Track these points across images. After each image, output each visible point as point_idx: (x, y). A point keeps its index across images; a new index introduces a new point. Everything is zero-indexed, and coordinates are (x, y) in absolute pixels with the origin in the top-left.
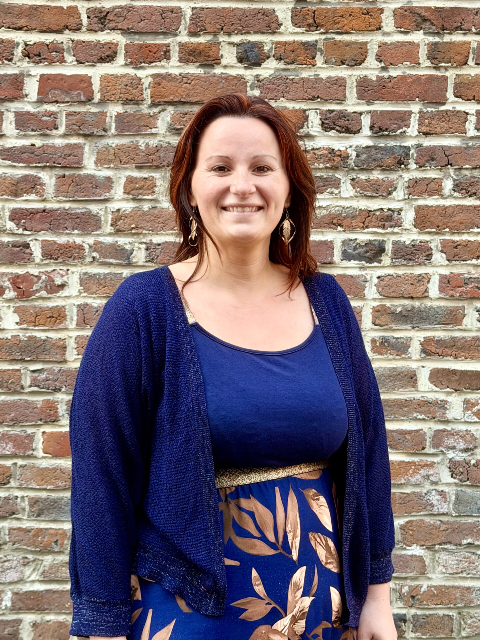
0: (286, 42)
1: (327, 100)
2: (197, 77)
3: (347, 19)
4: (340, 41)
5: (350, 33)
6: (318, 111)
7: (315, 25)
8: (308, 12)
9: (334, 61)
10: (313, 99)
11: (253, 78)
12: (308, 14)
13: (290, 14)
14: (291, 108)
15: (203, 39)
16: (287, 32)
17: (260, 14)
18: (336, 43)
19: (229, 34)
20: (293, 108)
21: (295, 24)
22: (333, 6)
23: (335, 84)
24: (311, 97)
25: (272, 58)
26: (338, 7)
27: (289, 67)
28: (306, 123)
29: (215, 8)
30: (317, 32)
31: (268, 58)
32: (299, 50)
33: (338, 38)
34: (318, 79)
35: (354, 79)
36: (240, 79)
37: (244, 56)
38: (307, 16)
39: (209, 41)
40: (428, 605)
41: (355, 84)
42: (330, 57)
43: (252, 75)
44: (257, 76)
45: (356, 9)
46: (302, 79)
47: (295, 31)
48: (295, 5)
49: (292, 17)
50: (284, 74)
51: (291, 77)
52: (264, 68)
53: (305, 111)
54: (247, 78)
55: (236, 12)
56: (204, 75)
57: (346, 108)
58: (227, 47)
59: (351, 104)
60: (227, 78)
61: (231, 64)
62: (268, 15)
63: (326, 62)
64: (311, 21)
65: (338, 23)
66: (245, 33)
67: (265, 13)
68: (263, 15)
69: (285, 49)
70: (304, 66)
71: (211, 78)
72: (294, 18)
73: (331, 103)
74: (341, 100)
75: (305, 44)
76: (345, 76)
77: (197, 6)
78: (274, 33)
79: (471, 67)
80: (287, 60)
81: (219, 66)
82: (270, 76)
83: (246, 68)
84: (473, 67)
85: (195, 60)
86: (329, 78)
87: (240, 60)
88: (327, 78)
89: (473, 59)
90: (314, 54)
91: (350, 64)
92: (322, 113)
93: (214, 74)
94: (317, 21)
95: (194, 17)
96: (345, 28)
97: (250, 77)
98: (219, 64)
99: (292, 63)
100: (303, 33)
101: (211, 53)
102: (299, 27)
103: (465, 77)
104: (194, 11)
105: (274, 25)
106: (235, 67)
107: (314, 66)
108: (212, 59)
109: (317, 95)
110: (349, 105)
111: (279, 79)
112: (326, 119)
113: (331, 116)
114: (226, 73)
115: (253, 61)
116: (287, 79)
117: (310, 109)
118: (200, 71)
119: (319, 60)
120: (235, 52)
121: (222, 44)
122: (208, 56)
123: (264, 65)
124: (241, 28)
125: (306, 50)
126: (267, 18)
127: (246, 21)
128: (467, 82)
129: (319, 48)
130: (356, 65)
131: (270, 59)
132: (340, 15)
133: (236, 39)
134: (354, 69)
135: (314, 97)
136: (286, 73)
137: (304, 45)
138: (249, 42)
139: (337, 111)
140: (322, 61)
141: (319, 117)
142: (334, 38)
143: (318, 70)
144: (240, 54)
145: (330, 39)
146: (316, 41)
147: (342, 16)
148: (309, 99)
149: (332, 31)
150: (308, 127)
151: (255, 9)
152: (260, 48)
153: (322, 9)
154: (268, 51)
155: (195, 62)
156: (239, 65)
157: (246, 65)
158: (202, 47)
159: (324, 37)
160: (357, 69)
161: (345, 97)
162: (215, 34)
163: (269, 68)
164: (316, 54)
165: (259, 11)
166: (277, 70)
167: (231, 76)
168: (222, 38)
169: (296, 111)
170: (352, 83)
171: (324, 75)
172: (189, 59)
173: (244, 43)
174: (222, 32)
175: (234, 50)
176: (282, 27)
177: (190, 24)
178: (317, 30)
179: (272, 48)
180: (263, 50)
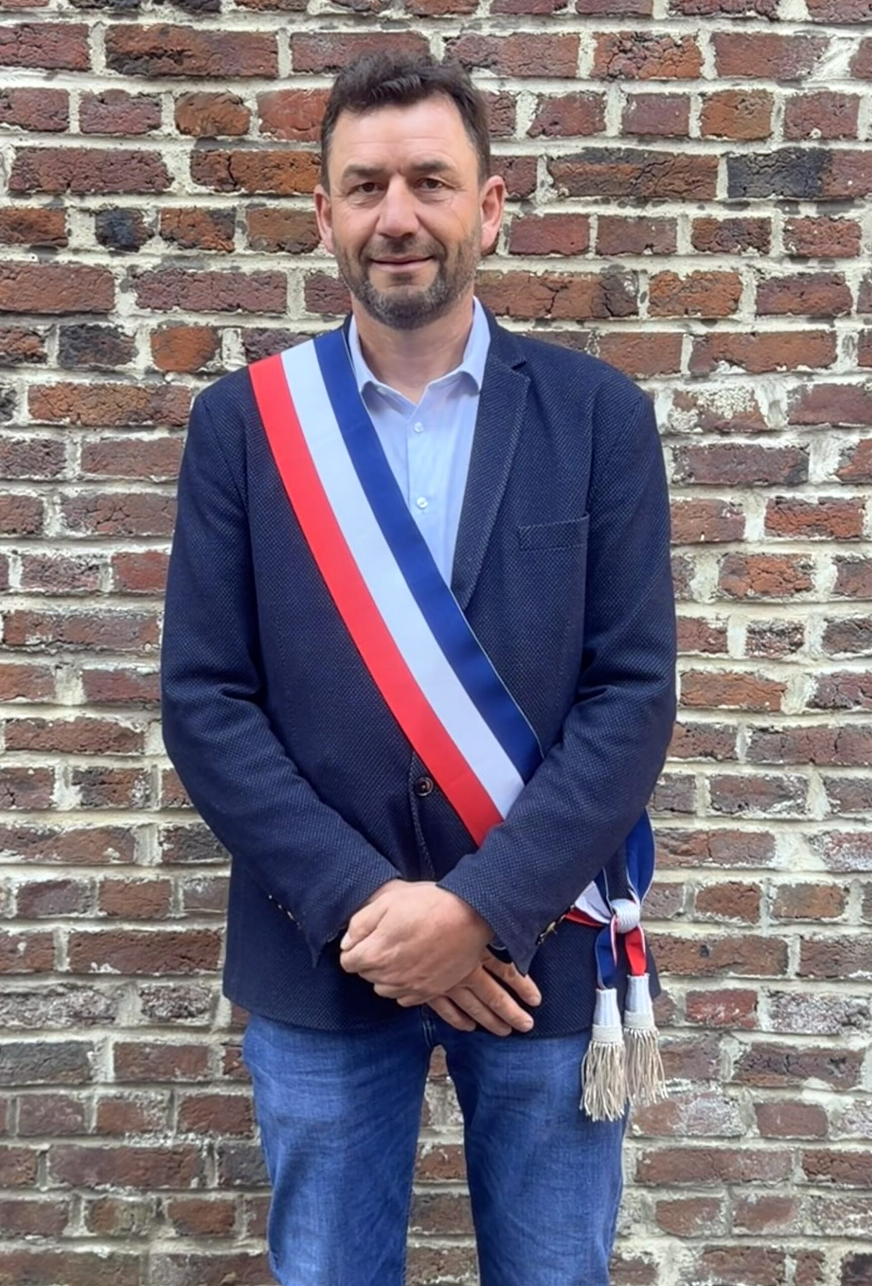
0: (181, 210)
1: (252, 312)
2: (27, 268)
3: (286, 172)
4: (274, 210)
5: (294, 196)
6: (239, 331)
7: (231, 181)
8: (219, 159)
9: (265, 243)
10: (230, 308)
11: (124, 272)
12: (219, 162)
13: (188, 161)
14: (191, 325)
15: (34, 203)
16: (184, 193)
17: (134, 161)
18: (268, 214)
19: (82, 195)
20: (196, 323)
21: (197, 179)
22: (262, 149)
23: (267, 283)
24: (225, 306)
25: (157, 238)
26: (271, 150)
27: (187, 253)
28: (218, 351)
29: (56, 149)
30: (236, 193)
31: (151, 236)
32: (203, 225)
33: (272, 204)
34: (237, 275)
35: (300, 276)
36: (101, 272)
37: (108, 232)
38: (218, 166)
39: (47, 205)
40: (433, 1179)
41: (303, 284)
42: (257, 237)
43: (123, 267)
44: (132, 268)
45: (303, 153)
46: (212, 273)
47: (196, 191)
48: (196, 145)
49: (191, 167)
50: (178, 264)
51: (191, 271)
52: (144, 255)
53: (215, 329)
54: (114, 271)
55: (91, 155)
56: (37, 265)
57: (287, 326)
58: (79, 216)
59: (295, 318)
60: (79, 270)
61: (86, 247)
62: (150, 162)
63: (251, 246)
64: (224, 174)
65: (271, 178)
66: (110, 193)
67: (143, 159)
68: (140, 162)
69: (179, 222)
70: (213, 252)
71: (50, 270)
72: (195, 168)
73: (261, 316)
74: (279, 312)
75: (215, 215)
76: (285, 271)
77: (24, 144)
78: (159, 194)
79: (502, 258)
80: (183, 241)
81: (65, 249)
82: (154, 268)
83: (112, 254)
84: (507, 259)
85: (22, 238)
86: (257, 273)
87: (103, 239)
88: (255, 273)
89: (505, 244)
90: (229, 231)
91: (293, 250)
92: (246, 333)
93: (57, 263)
94: (235, 174)
95: (19, 163)
96: (282, 187)
97: (119, 269)
98: (64, 246)
99: (193, 246)
100: (210, 195)
101: (50, 227)
102: (204, 184)
103: (492, 276)
104: (20, 154)
105: (159, 181)
106: (94, 252)
107: (230, 251)
108: (52, 237)
109: (237, 301)
110: (292, 321)
111: (169, 274)
112: (253, 344)
113: (261, 338)
114: (77, 263)
115: (124, 242)
116: (184, 273)
117: (224, 327)
118: (32, 258)
119: (240, 242)
120: (93, 225)
121: (70, 211)
122: (46, 232)
123: (143, 249)
124: (101, 184)
125: (216, 224)
126: (146, 167)
127: (110, 172)
128: (495, 284)
129: (239, 222)
130: (303, 251)
131: (155, 239)
132: (273, 164)
133: (94, 203)
134: (300, 259)
135: (230, 305)
136: (183, 264)
137: (212, 216)
138: (117, 208)
139: (272, 330)
140: (245, 243)
141: (240, 340)
142: (264, 205)
143: (238, 259)
144: (101, 230)
145: (258, 205)
146: (234, 209)
147: (278, 167)
148: (223, 310)
149: (261, 192)
150: (221, 358)
151: (125, 151)
152: (136, 219)
153: (242, 153)
154: (150, 225)
155: (22, 242)
156: (101, 248)
157: (112, 249)
158: (33, 216)
159: (246, 202)
160: (306, 258)
161: (285, 307)
162: (57, 194)
163: (152, 255)
164: (234, 232)
165: (133, 155)
166: (166, 258)
167: (86, 266)
168: (69, 202)
169: (201, 329)
170: (298, 283)
171: (248, 267)
172: (12, 236)
173: (107, 210)
174: (69, 191)
175: (91, 222)
176: (175, 186)
177: (13, 176)
178: (235, 190)
179: (157, 219)
180: (142, 223)
